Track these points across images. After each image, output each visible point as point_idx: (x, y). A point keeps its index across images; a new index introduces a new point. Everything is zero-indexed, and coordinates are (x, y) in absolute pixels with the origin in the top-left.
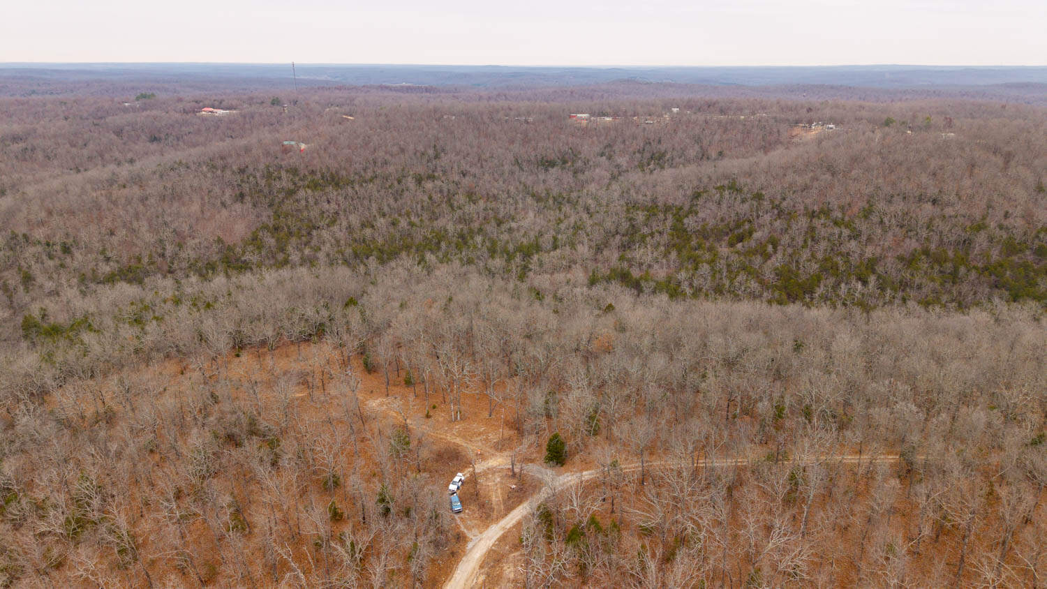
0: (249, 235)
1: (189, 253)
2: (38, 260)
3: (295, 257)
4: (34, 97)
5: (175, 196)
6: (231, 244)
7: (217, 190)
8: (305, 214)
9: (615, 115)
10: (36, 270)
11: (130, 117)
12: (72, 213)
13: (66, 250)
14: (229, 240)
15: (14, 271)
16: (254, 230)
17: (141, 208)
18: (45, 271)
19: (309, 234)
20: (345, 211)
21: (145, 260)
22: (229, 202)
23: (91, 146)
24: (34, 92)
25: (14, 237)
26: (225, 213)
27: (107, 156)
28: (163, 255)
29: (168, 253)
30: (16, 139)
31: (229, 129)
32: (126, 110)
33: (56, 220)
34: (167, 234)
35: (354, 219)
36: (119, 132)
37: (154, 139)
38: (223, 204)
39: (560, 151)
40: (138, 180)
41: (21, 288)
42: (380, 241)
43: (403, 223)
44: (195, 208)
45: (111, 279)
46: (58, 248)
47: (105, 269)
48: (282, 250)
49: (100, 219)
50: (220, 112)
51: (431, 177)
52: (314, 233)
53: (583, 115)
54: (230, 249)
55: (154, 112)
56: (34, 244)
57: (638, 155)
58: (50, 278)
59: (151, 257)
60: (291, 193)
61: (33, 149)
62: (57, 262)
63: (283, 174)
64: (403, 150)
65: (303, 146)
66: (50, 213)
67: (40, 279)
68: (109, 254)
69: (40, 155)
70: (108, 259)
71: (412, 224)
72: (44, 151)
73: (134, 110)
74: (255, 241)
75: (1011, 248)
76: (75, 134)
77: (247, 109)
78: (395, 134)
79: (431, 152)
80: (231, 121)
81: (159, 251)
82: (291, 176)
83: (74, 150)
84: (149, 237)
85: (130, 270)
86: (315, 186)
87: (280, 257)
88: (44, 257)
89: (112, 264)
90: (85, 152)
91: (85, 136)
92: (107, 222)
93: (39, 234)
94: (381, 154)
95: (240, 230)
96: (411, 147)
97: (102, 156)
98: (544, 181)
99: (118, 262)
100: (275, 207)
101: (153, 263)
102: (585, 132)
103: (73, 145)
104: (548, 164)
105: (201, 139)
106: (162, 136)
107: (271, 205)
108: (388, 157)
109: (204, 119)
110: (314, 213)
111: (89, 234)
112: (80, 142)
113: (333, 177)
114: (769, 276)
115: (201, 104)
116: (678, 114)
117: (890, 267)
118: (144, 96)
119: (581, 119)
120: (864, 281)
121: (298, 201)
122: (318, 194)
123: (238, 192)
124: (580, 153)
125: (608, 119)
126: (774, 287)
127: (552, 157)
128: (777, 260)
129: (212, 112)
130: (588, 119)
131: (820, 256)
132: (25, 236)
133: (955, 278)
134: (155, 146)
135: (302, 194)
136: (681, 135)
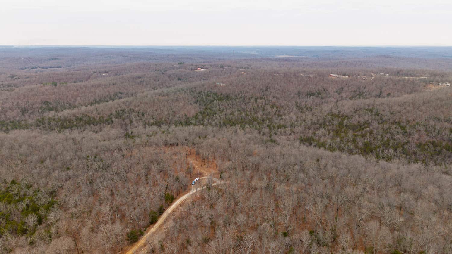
0: (195, 115)
1: (176, 118)
2: (135, 117)
3: (206, 123)
4: (151, 61)
5: (177, 100)
6: (189, 117)
7: (190, 99)
8: (214, 109)
9: (349, 75)
10: (134, 120)
11: (174, 71)
12: (146, 103)
13: (143, 115)
14: (188, 116)
15: (128, 120)
16: (197, 113)
17: (166, 103)
18: (136, 120)
19: (213, 115)
20: (227, 109)
21: (163, 120)
22: (192, 103)
23: (160, 81)
24: (151, 59)
25: (130, 110)
26: (190, 106)
27: (164, 85)
28: (168, 119)
29: (170, 118)
30: (139, 78)
31: (204, 77)
32: (174, 69)
33: (142, 105)
34: (171, 112)
35: (229, 111)
36: (169, 77)
37: (180, 79)
38: (190, 103)
39: (319, 90)
40: (168, 95)
41: (129, 125)
42: (234, 119)
43: (243, 114)
44: (181, 104)
45: (153, 124)
46: (141, 114)
47: (152, 121)
48: (203, 120)
49: (154, 106)
50: (203, 70)
51: (261, 98)
52: (215, 115)
53: (335, 75)
54: (188, 118)
55: (182, 70)
56: (134, 112)
57: (353, 93)
58: (137, 123)
59: (165, 119)
60: (212, 101)
61: (143, 82)
62: (140, 118)
63: (212, 95)
64: (254, 87)
65: (222, 84)
66: (141, 103)
67: (134, 123)
68: (154, 117)
69: (145, 83)
70: (154, 118)
71: (246, 115)
72: (146, 82)
73: (177, 68)
74: (196, 116)
76: (156, 76)
77: (211, 69)
78: (254, 81)
79: (264, 89)
80: (205, 73)
81: (168, 117)
82: (214, 95)
83: (154, 82)
84: (166, 113)
85: (159, 122)
86: (221, 99)
87: (202, 122)
88: (137, 116)
89: (154, 120)
90: (158, 83)
91: (159, 77)
92: (155, 107)
93: (137, 109)
94: (246, 89)
95: (193, 113)
96: (258, 86)
97: (162, 84)
98: (306, 102)
99: (156, 119)
100: (206, 106)
101: (165, 121)
102: (333, 82)
103: (155, 81)
104: (311, 94)
105: (194, 80)
106: (182, 78)
107: (205, 105)
108: (248, 90)
109: (196, 72)
110: (216, 109)
111: (150, 111)
112: (157, 79)
113: (227, 96)
114: (360, 145)
115: (197, 67)
116: (382, 75)
117: (412, 147)
118: (181, 63)
119: (334, 76)
120: (396, 150)
121: (213, 104)
122: (220, 102)
123: (196, 100)
124: (327, 91)
125: (347, 77)
126: (361, 149)
127: (315, 92)
128: (367, 139)
129: (200, 70)
130: (336, 77)
131: (385, 139)
132: (133, 110)
133: (439, 153)
134: (179, 82)
135: (215, 102)
136: (374, 85)
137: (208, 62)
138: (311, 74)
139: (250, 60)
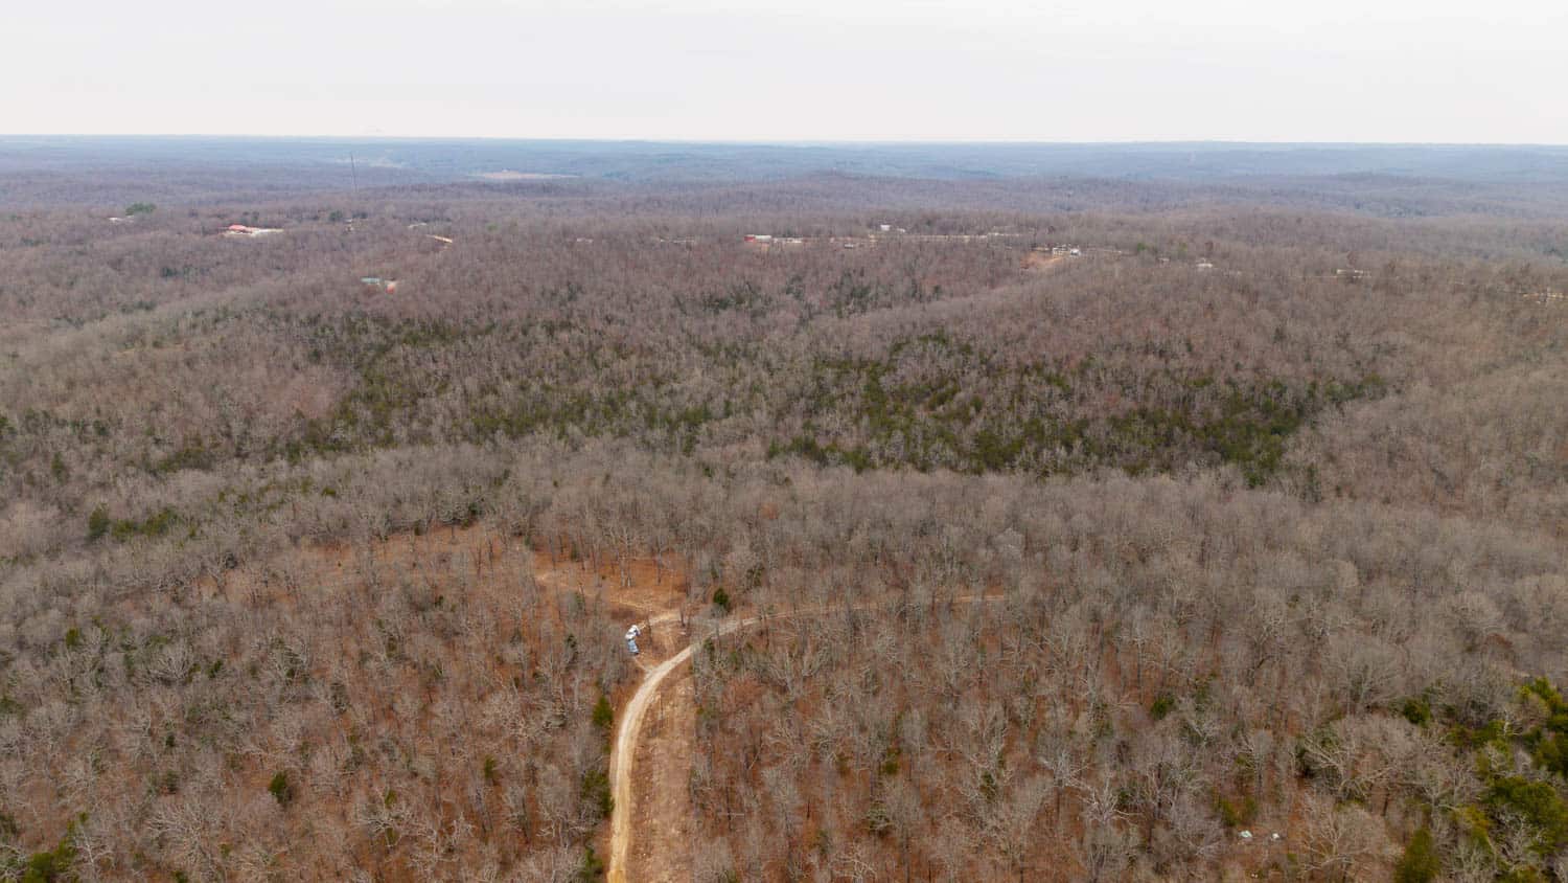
0: (336, 407)
1: (262, 431)
2: (69, 445)
3: (401, 433)
5: (227, 356)
6: (315, 418)
7: (284, 348)
8: (406, 377)
9: (806, 235)
10: (69, 457)
11: (124, 241)
13: (102, 431)
14: (312, 415)
15: (39, 460)
16: (341, 399)
17: (190, 374)
18: (82, 458)
19: (414, 403)
20: (458, 372)
21: (207, 441)
22: (302, 364)
23: (82, 286)
25: (32, 416)
26: (300, 378)
27: (110, 301)
28: (229, 435)
29: (235, 432)
32: (115, 229)
33: (81, 393)
34: (230, 407)
35: (472, 384)
36: (116, 264)
37: (167, 273)
38: (296, 367)
39: (734, 288)
42: (507, 410)
43: (535, 387)
44: (259, 372)
45: (166, 468)
46: (91, 428)
47: (158, 454)
48: (383, 425)
49: (140, 390)
50: (256, 232)
51: (566, 326)
52: (421, 401)
53: (763, 237)
54: (314, 425)
55: (162, 233)
56: (60, 425)
57: (834, 291)
58: (91, 467)
59: (213, 437)
60: (383, 350)
62: (94, 447)
63: (372, 327)
64: (526, 289)
65: (391, 285)
66: (71, 384)
67: (77, 468)
68: (159, 435)
69: (11, 300)
70: (159, 442)
71: (546, 388)
72: (13, 293)
73: (127, 228)
74: (345, 414)
75: (1236, 404)
76: (54, 268)
77: (296, 228)
78: (514, 267)
79: (564, 291)
80: (276, 244)
81: (223, 429)
82: (379, 327)
83: (58, 291)
84: (208, 413)
85: (189, 454)
86: (414, 340)
87: (381, 433)
88: (76, 441)
89: (165, 447)
90: (75, 294)
91: (68, 270)
92: (150, 394)
93: (65, 411)
94: (497, 295)
95: (323, 400)
96: (538, 285)
98: (714, 328)
99: (172, 444)
100: (365, 369)
101: (216, 445)
102: (768, 260)
103: (56, 284)
104: (718, 304)
105: (239, 273)
106: (179, 268)
107: (358, 367)
108: (507, 299)
109: (235, 243)
110: (418, 376)
111: (129, 410)
112: (64, 280)
113: (436, 327)
114: (968, 443)
115: (226, 220)
116: (887, 233)
117: (1099, 430)
118: (139, 208)
119: (761, 242)
120: (1069, 446)
121: (394, 360)
122: (420, 351)
123: (311, 350)
124: (760, 288)
125: (797, 241)
126: (972, 456)
127: (724, 294)
128: (978, 425)
129: (244, 231)
130: (770, 242)
131: (1026, 419)
132: (45, 413)
133: (1169, 440)
134: (169, 283)
135: (398, 351)
136: (888, 264)
137: (239, 201)
138: (691, 235)
139: (414, 189)
